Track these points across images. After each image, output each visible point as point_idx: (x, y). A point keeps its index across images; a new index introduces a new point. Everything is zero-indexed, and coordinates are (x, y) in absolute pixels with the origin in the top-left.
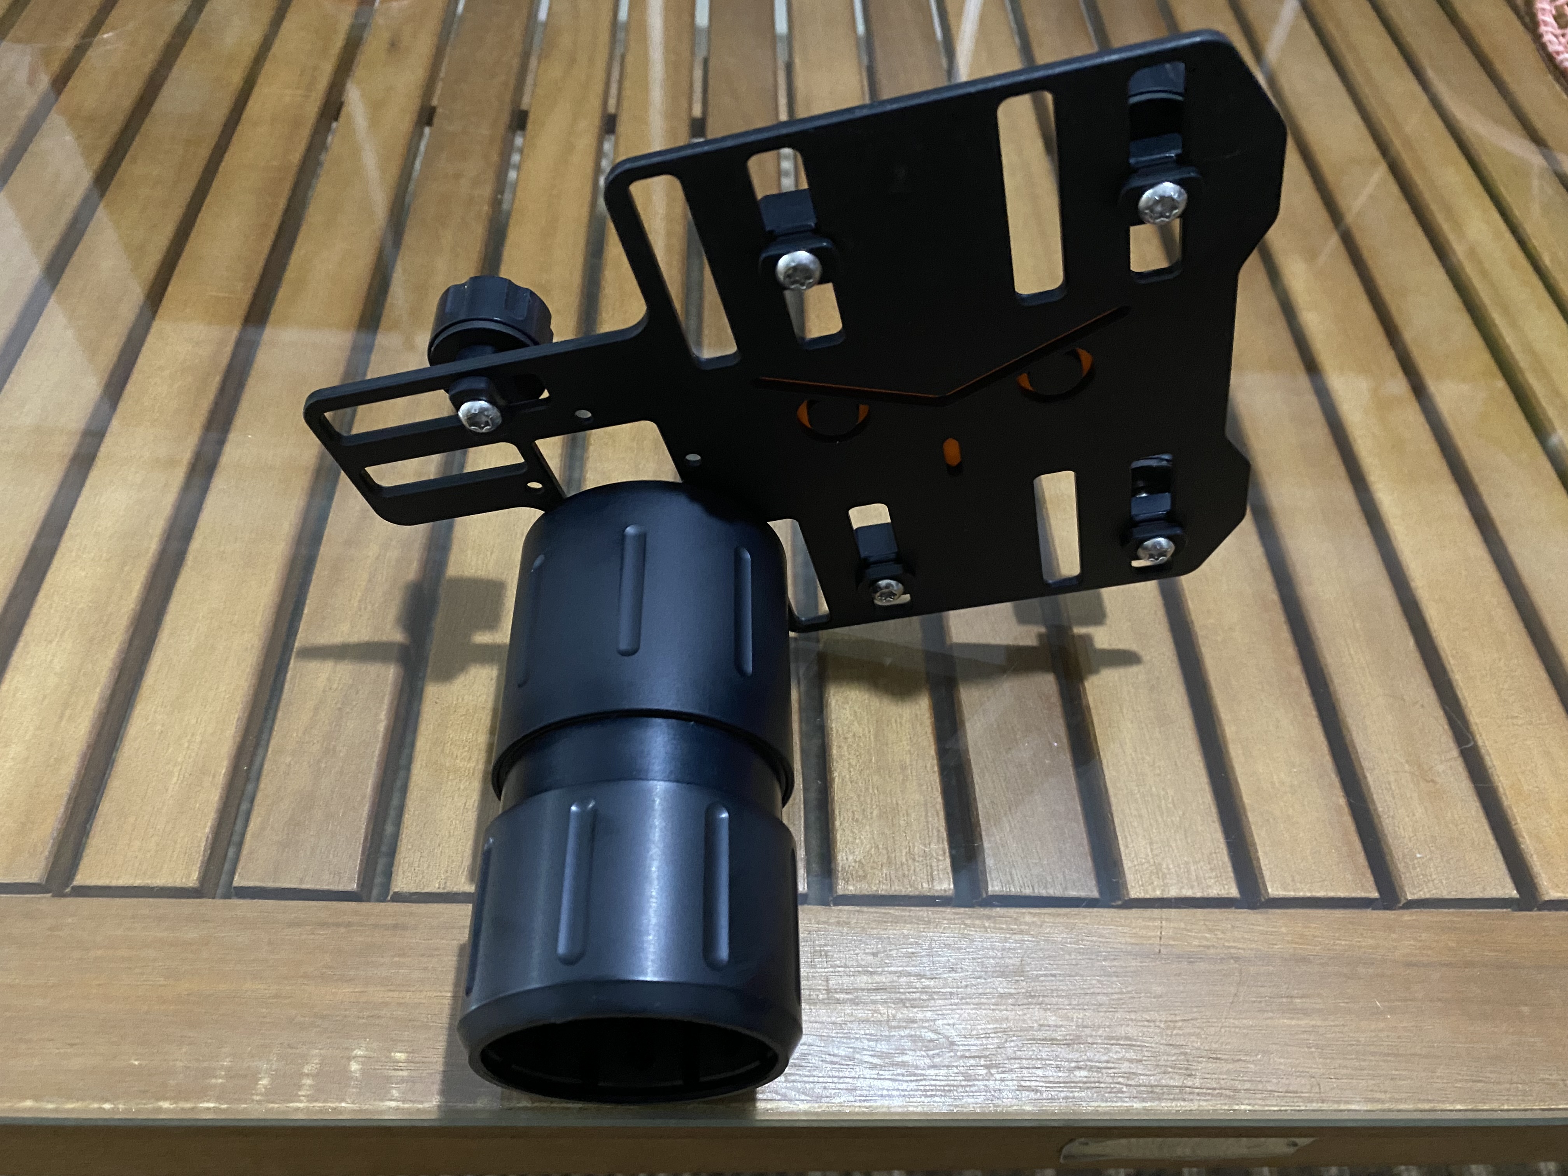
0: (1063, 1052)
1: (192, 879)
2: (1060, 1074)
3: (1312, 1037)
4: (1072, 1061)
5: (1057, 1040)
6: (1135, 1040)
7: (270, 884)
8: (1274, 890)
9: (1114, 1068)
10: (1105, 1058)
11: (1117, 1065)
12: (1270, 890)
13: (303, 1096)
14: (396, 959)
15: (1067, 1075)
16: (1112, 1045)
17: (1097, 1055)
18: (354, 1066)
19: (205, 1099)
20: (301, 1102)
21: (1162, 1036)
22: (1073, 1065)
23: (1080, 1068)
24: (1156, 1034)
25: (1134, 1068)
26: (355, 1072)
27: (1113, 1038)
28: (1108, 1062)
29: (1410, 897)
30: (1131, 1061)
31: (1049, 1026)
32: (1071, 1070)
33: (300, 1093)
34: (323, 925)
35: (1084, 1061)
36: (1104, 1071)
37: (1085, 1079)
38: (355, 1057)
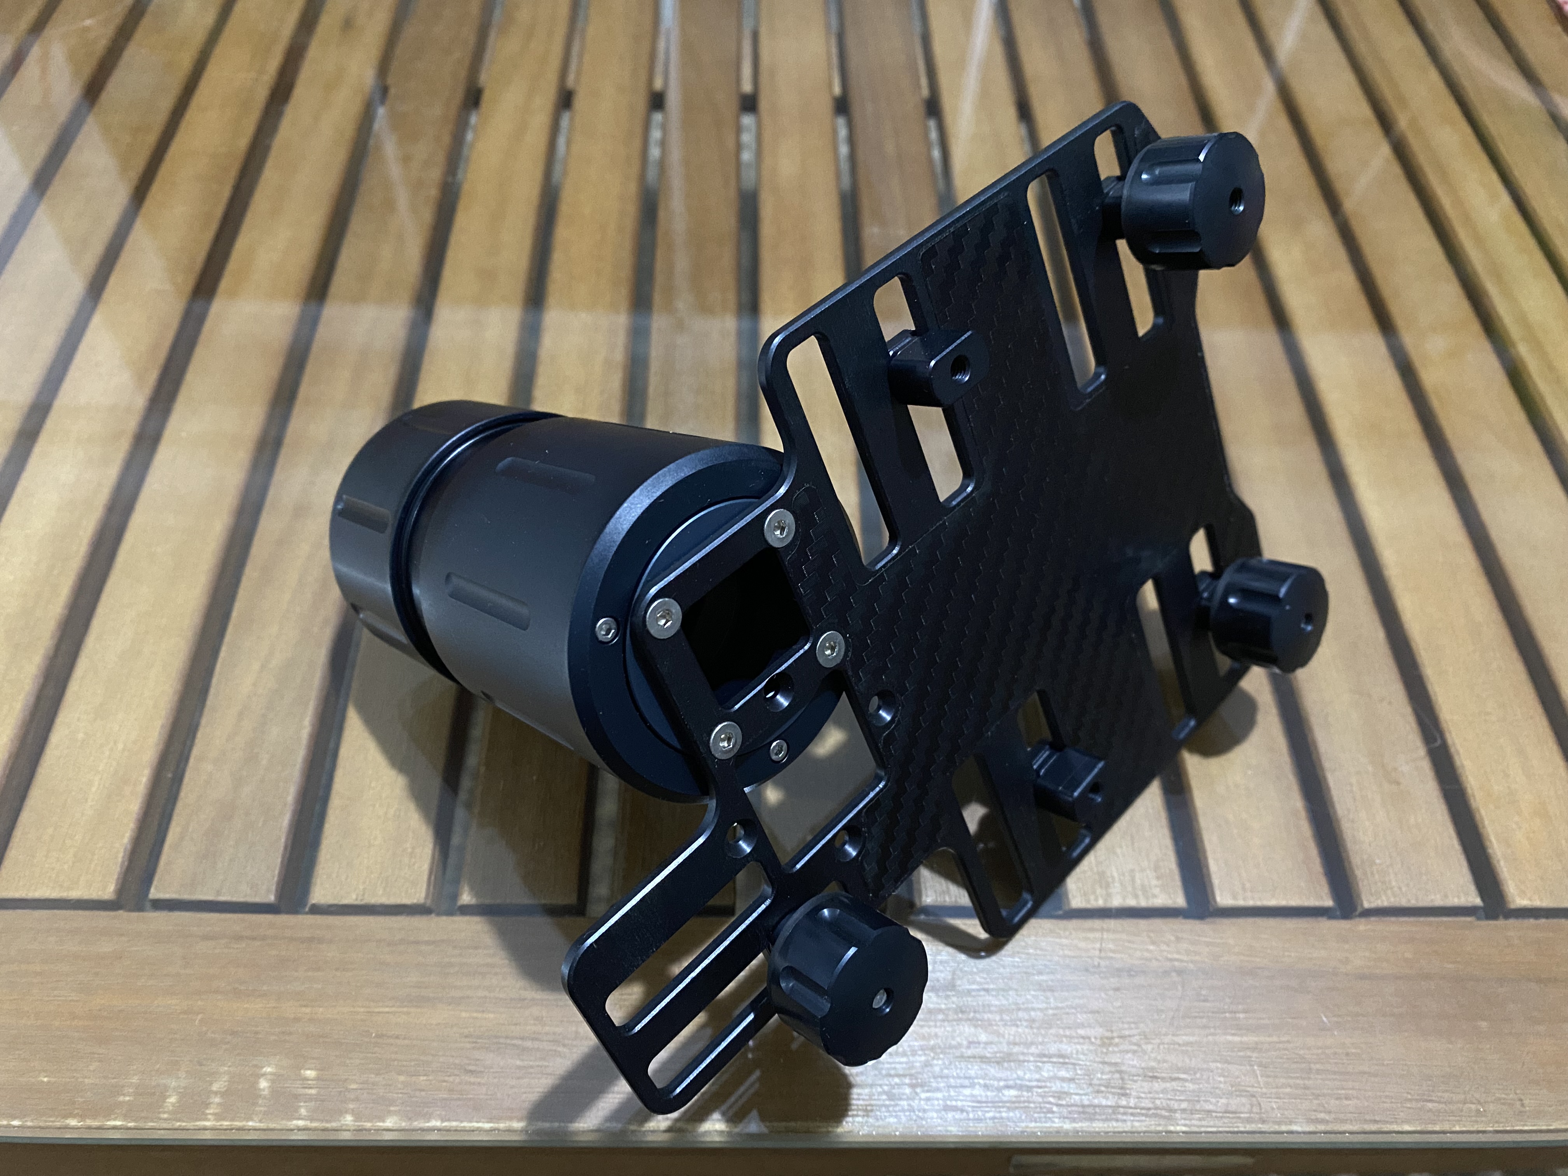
0: (993, 1071)
1: (108, 891)
2: (989, 1093)
3: (1255, 1055)
4: (1000, 1080)
5: (987, 1058)
6: (1068, 1058)
7: (186, 896)
8: (1223, 898)
9: (1046, 1087)
10: (1037, 1076)
11: (1048, 1084)
12: (1218, 899)
13: (210, 1114)
14: (310, 974)
15: (994, 1094)
16: (1044, 1062)
17: (1027, 1074)
18: (263, 1084)
19: (113, 1117)
20: (209, 1120)
21: (1096, 1055)
22: (1002, 1084)
23: (1008, 1087)
24: (1091, 1051)
25: (1065, 1086)
26: (264, 1090)
27: (1045, 1056)
28: (1038, 1080)
29: (1366, 905)
30: (1063, 1079)
31: (979, 1043)
32: (999, 1089)
33: (208, 1111)
34: (239, 938)
35: (1014, 1080)
36: (1035, 1090)
37: (1014, 1099)
38: (264, 1075)
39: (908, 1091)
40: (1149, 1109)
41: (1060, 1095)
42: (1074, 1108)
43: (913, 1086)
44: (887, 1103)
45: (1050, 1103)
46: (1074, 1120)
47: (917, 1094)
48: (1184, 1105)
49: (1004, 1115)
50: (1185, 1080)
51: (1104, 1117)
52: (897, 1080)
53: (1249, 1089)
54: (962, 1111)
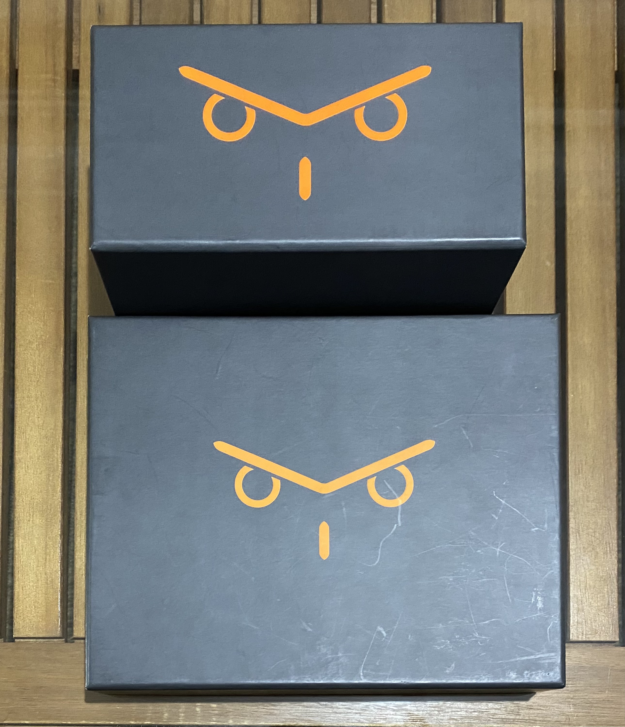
13: (181, 720)
39: (437, 713)
40: (527, 720)
41: (494, 714)
42: (498, 720)
43: (438, 711)
44: (429, 717)
45: (490, 717)
46: (498, 724)
47: (440, 714)
48: (541, 719)
49: (472, 721)
50: (543, 710)
51: (509, 722)
52: (433, 709)
53: (566, 713)
54: (456, 720)
